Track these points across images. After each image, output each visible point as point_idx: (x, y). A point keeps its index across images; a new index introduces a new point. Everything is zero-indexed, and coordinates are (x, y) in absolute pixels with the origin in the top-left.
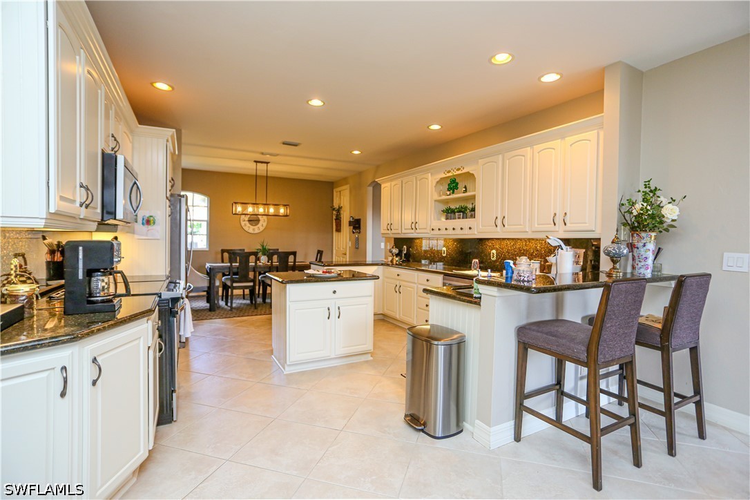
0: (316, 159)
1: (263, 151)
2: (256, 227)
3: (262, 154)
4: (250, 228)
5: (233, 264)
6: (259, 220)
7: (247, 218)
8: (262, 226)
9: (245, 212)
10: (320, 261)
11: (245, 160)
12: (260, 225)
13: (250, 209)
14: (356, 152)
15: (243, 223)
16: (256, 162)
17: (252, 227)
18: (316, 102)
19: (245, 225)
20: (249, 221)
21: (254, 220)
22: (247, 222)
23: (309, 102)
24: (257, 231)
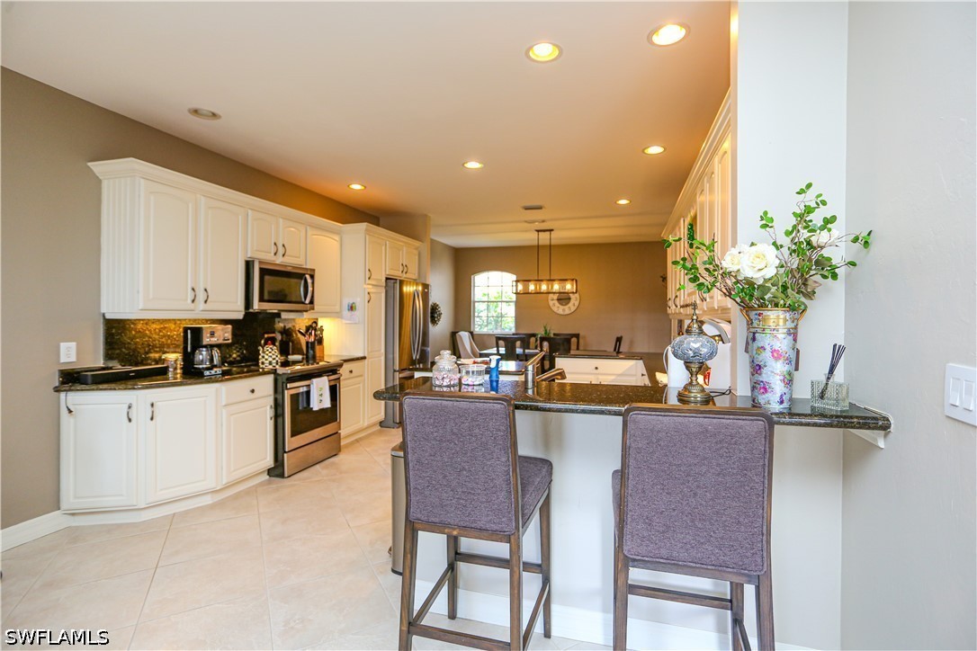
0: (591, 217)
1: (543, 218)
2: (566, 307)
3: (543, 221)
4: (560, 309)
5: (526, 351)
6: (570, 299)
7: (556, 297)
8: (574, 305)
9: (550, 290)
10: (618, 352)
11: (526, 231)
12: (571, 304)
13: (556, 287)
14: (623, 202)
15: (551, 303)
16: (538, 231)
17: (562, 307)
18: (473, 165)
19: (554, 304)
20: (558, 300)
21: (564, 298)
22: (556, 302)
23: (466, 165)
24: (567, 312)
